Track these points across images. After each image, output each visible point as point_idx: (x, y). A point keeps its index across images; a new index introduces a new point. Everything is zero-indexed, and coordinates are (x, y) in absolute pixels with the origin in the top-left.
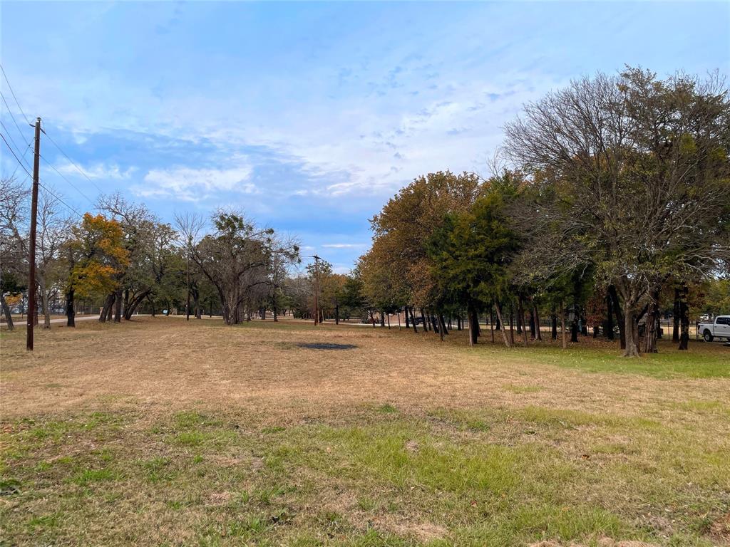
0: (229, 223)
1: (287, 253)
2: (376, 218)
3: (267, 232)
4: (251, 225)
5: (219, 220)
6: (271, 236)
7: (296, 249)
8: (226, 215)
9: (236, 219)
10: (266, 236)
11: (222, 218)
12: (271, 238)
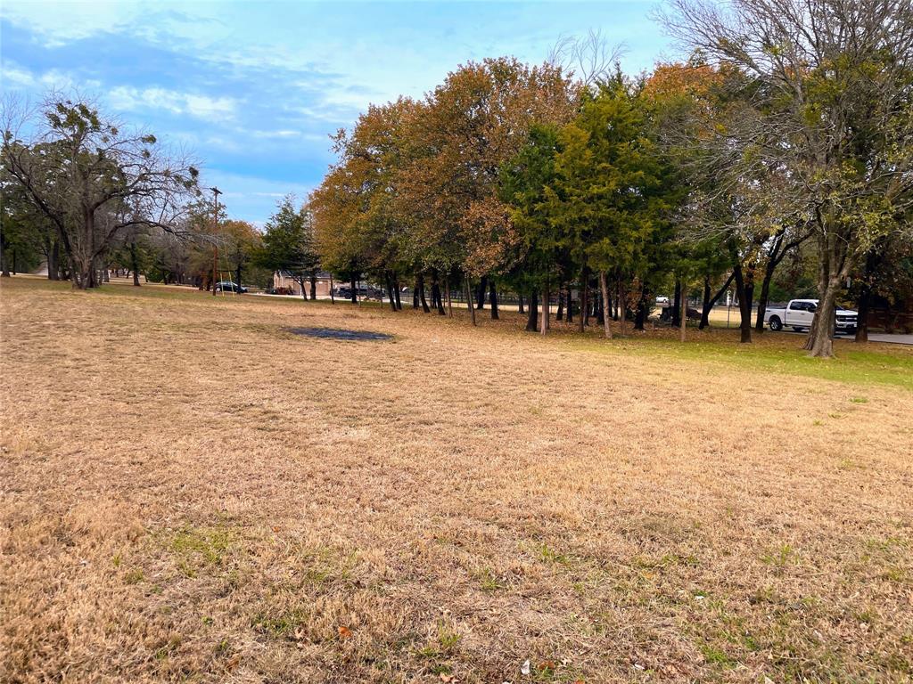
0: (73, 119)
1: (178, 178)
2: (342, 133)
3: (144, 140)
4: (113, 124)
5: (54, 111)
6: (149, 147)
7: (194, 173)
8: (69, 103)
9: (84, 111)
10: (142, 146)
11: (61, 108)
12: (149, 151)
